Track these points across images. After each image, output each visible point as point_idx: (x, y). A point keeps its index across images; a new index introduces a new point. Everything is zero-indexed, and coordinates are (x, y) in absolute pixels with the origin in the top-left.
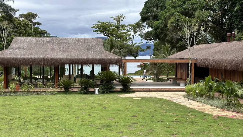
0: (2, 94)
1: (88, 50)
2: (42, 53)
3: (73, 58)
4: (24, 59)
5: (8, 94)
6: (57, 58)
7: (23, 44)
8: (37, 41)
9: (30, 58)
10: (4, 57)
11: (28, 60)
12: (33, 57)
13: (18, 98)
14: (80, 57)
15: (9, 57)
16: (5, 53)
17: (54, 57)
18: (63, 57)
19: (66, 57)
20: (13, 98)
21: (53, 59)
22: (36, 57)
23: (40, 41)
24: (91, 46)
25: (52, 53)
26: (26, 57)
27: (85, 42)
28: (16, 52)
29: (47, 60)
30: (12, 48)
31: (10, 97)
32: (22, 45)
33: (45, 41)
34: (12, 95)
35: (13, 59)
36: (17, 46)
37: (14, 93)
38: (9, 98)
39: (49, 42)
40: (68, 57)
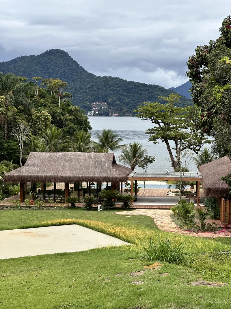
0: (19, 208)
1: (96, 167)
2: (53, 171)
3: (80, 176)
4: (38, 177)
5: (24, 208)
6: (66, 176)
7: (37, 160)
8: (50, 157)
9: (43, 176)
10: (21, 174)
11: (41, 177)
12: (45, 174)
13: (31, 212)
14: (87, 175)
15: (25, 174)
16: (22, 171)
17: (63, 175)
18: (72, 175)
19: (74, 175)
20: (27, 212)
21: (63, 176)
22: (48, 175)
23: (53, 157)
24: (100, 162)
25: (63, 170)
26: (39, 175)
27: (95, 159)
28: (31, 169)
29: (57, 178)
30: (28, 165)
31: (26, 211)
32: (36, 162)
33: (58, 157)
34: (27, 210)
35: (28, 176)
36: (32, 163)
37: (29, 207)
38: (24, 212)
39: (61, 158)
40: (76, 175)
